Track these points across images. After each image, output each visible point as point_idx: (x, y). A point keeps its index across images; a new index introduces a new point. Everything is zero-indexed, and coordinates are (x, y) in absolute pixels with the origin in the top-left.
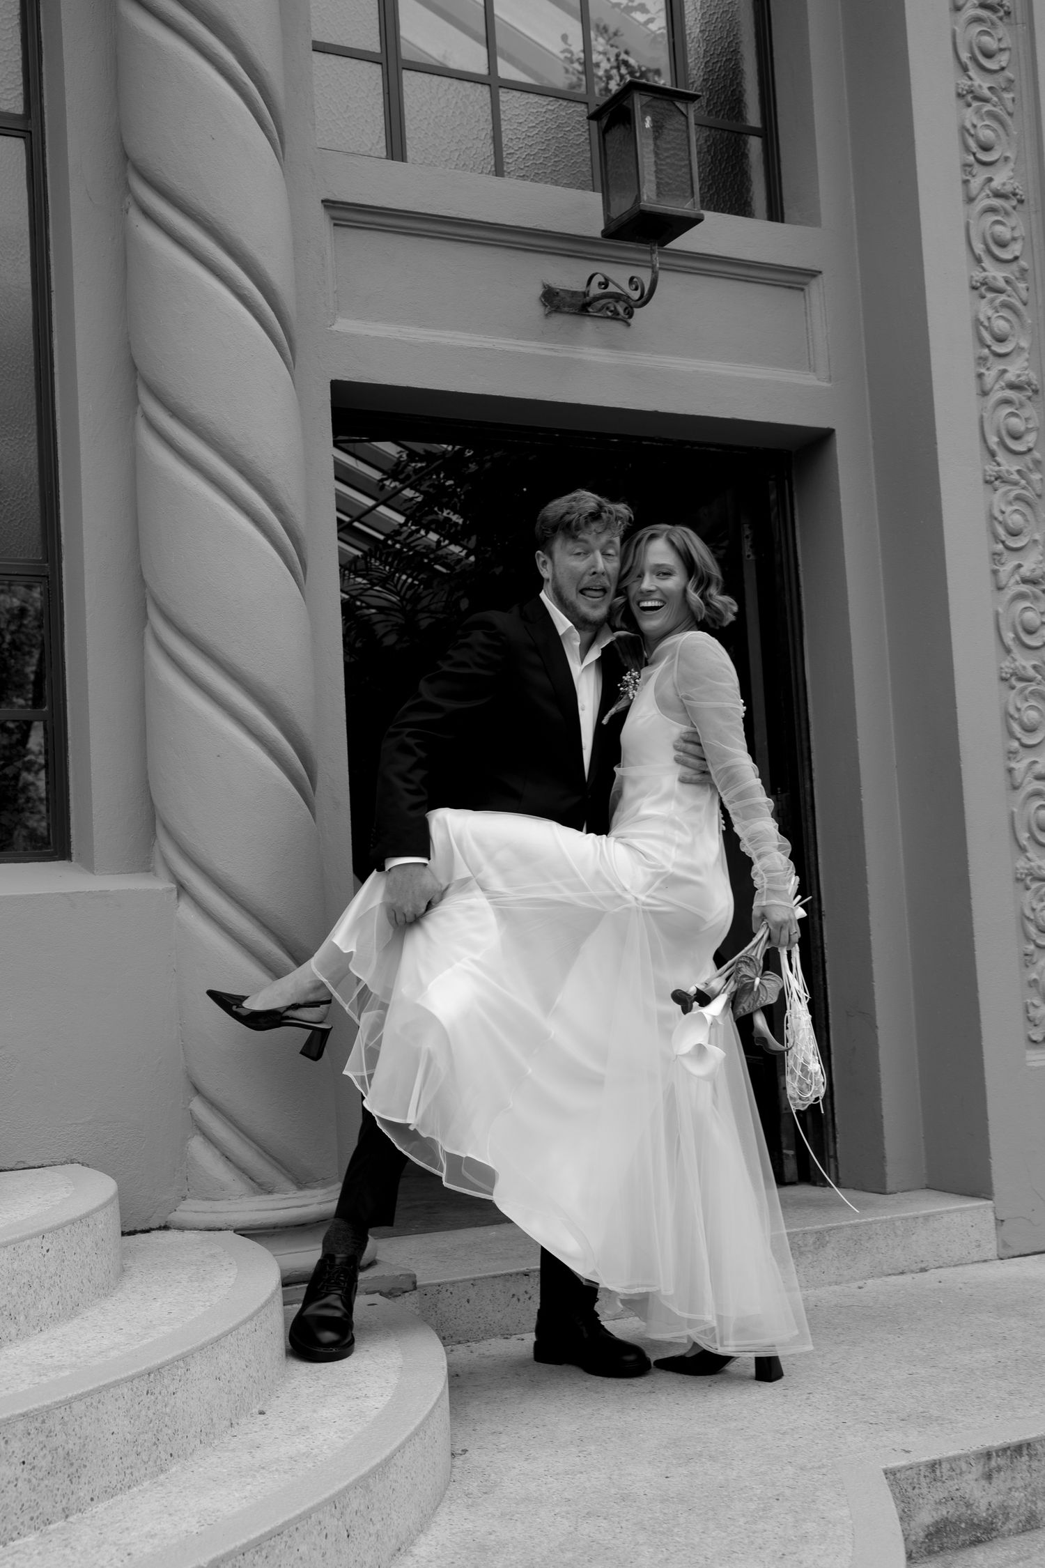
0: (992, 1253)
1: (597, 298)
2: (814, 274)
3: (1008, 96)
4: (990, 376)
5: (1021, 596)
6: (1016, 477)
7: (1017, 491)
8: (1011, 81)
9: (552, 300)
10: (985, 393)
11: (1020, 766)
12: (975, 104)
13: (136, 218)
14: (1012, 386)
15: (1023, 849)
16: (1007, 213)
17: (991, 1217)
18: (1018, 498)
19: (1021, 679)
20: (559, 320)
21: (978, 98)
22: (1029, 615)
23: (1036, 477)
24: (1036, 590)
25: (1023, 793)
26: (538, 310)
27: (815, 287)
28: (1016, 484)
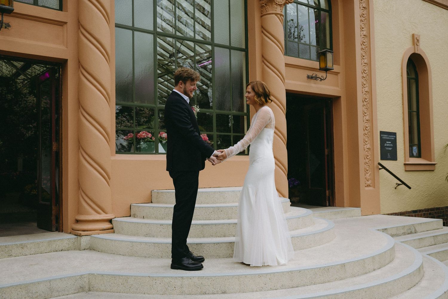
0: (360, 215)
1: (314, 77)
2: (339, 73)
3: (366, 49)
4: (363, 90)
5: (366, 122)
6: (366, 105)
7: (366, 107)
8: (367, 47)
9: (308, 77)
10: (363, 93)
11: (365, 147)
12: (363, 50)
13: (265, 66)
14: (366, 92)
15: (365, 159)
16: (366, 66)
17: (360, 210)
18: (366, 108)
19: (366, 134)
20: (309, 80)
21: (363, 49)
22: (367, 125)
23: (368, 105)
24: (368, 121)
25: (365, 151)
26: (306, 78)
27: (339, 75)
28: (366, 106)
